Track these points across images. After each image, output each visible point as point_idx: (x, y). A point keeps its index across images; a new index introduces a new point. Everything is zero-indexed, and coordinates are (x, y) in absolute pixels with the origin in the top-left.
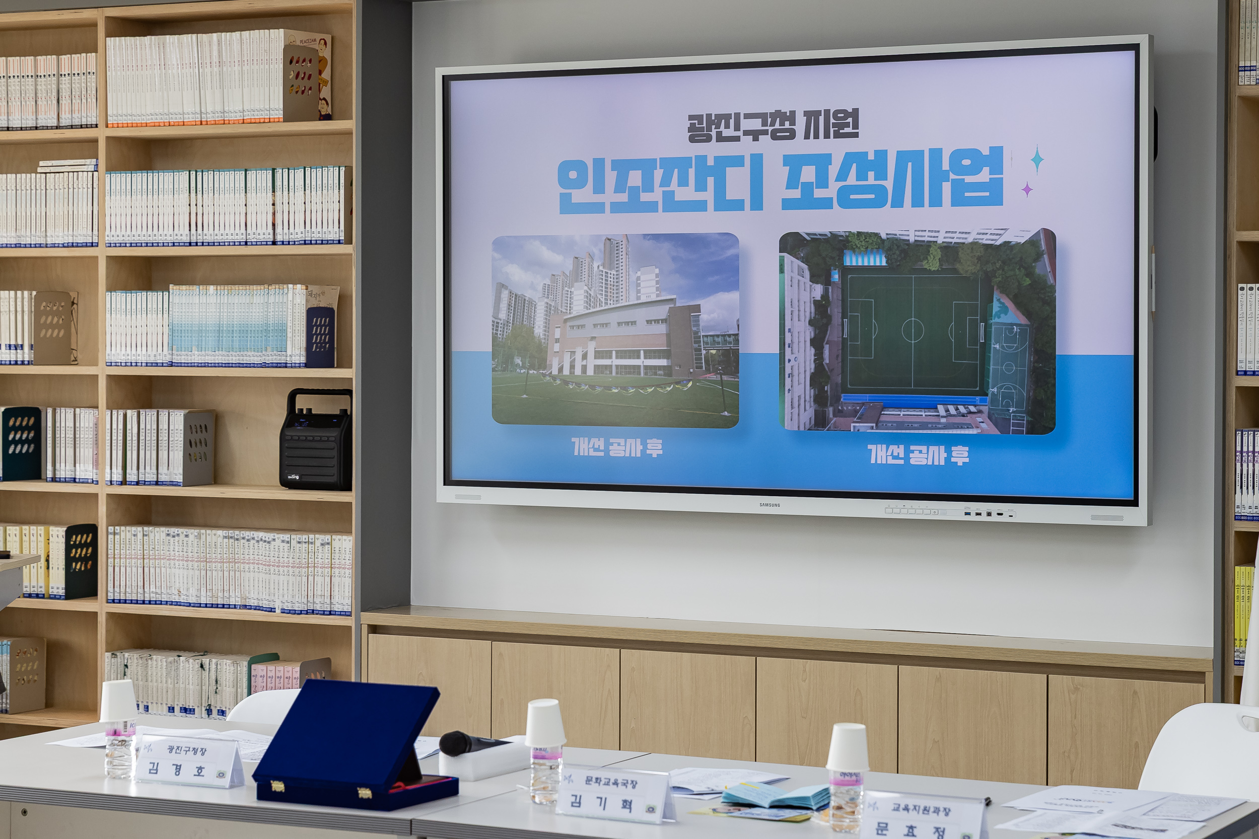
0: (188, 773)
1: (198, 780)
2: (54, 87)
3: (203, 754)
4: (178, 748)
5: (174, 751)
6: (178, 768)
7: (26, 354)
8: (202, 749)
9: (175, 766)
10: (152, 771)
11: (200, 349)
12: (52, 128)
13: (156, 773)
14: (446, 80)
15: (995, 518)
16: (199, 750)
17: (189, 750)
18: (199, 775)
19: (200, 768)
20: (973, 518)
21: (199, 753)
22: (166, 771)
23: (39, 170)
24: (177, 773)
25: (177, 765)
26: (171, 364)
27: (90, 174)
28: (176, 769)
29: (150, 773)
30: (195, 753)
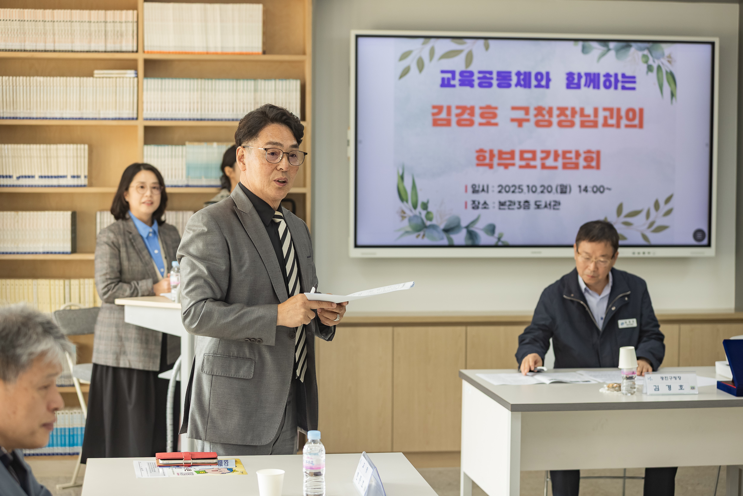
0: (675, 389)
1: (681, 391)
2: (103, 28)
3: (680, 379)
4: (666, 377)
5: (664, 379)
6: (670, 387)
7: (83, 181)
8: (678, 377)
9: (667, 387)
10: (656, 390)
11: (206, 177)
12: (102, 52)
13: (659, 390)
14: (357, 37)
15: (647, 255)
16: (677, 378)
17: (672, 378)
18: (681, 389)
19: (681, 386)
20: (636, 255)
21: (678, 379)
22: (664, 389)
23: (95, 76)
24: (670, 389)
25: (669, 386)
26: (187, 186)
27: (132, 79)
28: (669, 387)
29: (655, 390)
30: (676, 379)
